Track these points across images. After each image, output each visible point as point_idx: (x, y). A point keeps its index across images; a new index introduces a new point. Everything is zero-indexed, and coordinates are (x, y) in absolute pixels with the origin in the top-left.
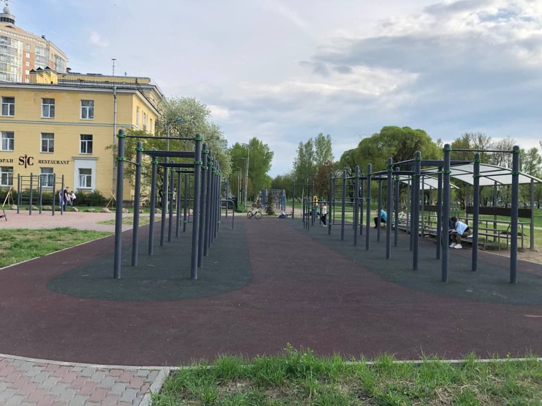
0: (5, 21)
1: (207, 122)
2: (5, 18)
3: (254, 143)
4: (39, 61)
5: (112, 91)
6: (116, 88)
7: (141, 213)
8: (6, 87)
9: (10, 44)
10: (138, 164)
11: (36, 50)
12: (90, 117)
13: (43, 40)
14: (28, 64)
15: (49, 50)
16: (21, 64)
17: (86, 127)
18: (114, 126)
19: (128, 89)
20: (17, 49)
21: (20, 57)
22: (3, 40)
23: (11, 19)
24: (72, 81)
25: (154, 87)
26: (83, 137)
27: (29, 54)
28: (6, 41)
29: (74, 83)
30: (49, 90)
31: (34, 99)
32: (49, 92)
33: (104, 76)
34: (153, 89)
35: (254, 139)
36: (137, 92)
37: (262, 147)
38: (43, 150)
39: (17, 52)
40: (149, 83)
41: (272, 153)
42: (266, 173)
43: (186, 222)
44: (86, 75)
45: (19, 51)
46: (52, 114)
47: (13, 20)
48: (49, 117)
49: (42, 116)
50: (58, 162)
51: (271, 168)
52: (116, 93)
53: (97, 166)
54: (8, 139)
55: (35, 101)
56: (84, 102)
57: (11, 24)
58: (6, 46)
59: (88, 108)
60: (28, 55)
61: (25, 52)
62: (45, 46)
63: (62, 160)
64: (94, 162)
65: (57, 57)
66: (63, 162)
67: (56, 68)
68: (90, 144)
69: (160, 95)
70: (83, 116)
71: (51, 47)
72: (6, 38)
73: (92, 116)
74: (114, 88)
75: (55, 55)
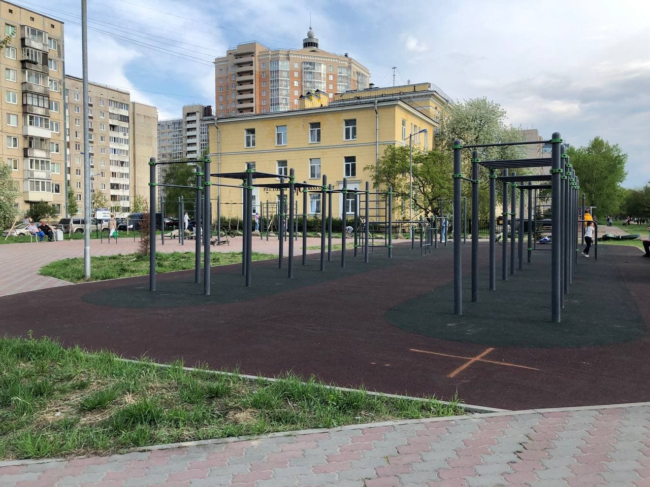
0: (309, 46)
1: (505, 126)
2: (309, 43)
3: (597, 144)
4: (341, 82)
5: (373, 106)
6: (377, 101)
7: (480, 238)
8: (279, 117)
9: (314, 69)
10: (475, 181)
11: (339, 71)
12: (353, 137)
13: (346, 59)
14: (331, 87)
15: (351, 68)
16: (325, 88)
17: (350, 148)
18: (376, 145)
19: (390, 100)
20: (320, 73)
21: (324, 80)
22: (308, 66)
23: (314, 43)
24: (349, 100)
25: (435, 93)
26: (348, 159)
27: (332, 76)
28: (311, 67)
29: (351, 102)
30: (315, 114)
31: (303, 125)
32: (315, 116)
33: (381, 89)
34: (433, 95)
35: (596, 140)
36: (400, 103)
37: (609, 150)
38: (311, 177)
39: (320, 76)
40: (429, 89)
41: (625, 156)
42: (619, 184)
43: (530, 249)
44: (362, 91)
45: (322, 76)
46: (319, 140)
47: (317, 44)
48: (316, 142)
49: (310, 142)
51: (627, 177)
52: (378, 107)
54: (283, 168)
55: (303, 127)
56: (348, 122)
57: (314, 48)
58: (311, 72)
59: (351, 127)
60: (331, 78)
61: (328, 75)
62: (347, 64)
65: (358, 73)
67: (358, 86)
68: (354, 166)
69: (445, 101)
70: (347, 137)
71: (352, 65)
72: (310, 63)
73: (355, 136)
74: (375, 102)
75: (357, 73)
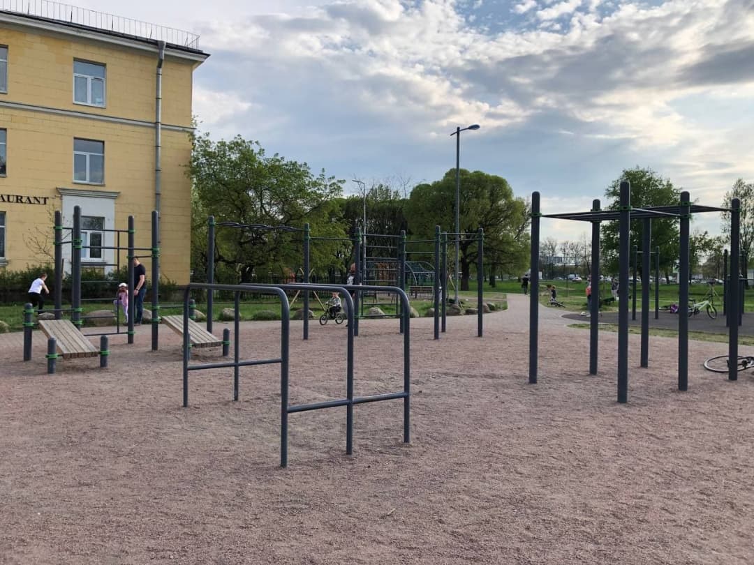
5: (157, 51)
6: (164, 44)
12: (94, 100)
17: (90, 123)
18: (156, 127)
19: (189, 51)
50: (19, 199)
52: (166, 55)
53: (116, 212)
59: (90, 79)
63: (32, 195)
64: (111, 202)
66: (32, 200)
68: (98, 163)
74: (161, 46)
